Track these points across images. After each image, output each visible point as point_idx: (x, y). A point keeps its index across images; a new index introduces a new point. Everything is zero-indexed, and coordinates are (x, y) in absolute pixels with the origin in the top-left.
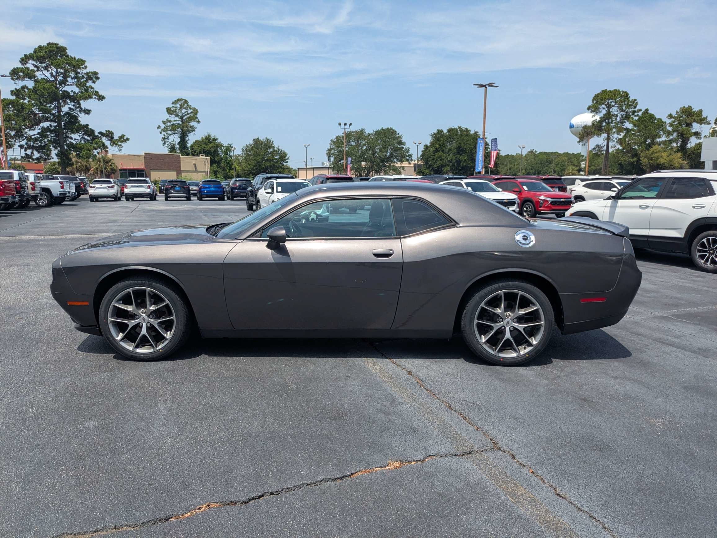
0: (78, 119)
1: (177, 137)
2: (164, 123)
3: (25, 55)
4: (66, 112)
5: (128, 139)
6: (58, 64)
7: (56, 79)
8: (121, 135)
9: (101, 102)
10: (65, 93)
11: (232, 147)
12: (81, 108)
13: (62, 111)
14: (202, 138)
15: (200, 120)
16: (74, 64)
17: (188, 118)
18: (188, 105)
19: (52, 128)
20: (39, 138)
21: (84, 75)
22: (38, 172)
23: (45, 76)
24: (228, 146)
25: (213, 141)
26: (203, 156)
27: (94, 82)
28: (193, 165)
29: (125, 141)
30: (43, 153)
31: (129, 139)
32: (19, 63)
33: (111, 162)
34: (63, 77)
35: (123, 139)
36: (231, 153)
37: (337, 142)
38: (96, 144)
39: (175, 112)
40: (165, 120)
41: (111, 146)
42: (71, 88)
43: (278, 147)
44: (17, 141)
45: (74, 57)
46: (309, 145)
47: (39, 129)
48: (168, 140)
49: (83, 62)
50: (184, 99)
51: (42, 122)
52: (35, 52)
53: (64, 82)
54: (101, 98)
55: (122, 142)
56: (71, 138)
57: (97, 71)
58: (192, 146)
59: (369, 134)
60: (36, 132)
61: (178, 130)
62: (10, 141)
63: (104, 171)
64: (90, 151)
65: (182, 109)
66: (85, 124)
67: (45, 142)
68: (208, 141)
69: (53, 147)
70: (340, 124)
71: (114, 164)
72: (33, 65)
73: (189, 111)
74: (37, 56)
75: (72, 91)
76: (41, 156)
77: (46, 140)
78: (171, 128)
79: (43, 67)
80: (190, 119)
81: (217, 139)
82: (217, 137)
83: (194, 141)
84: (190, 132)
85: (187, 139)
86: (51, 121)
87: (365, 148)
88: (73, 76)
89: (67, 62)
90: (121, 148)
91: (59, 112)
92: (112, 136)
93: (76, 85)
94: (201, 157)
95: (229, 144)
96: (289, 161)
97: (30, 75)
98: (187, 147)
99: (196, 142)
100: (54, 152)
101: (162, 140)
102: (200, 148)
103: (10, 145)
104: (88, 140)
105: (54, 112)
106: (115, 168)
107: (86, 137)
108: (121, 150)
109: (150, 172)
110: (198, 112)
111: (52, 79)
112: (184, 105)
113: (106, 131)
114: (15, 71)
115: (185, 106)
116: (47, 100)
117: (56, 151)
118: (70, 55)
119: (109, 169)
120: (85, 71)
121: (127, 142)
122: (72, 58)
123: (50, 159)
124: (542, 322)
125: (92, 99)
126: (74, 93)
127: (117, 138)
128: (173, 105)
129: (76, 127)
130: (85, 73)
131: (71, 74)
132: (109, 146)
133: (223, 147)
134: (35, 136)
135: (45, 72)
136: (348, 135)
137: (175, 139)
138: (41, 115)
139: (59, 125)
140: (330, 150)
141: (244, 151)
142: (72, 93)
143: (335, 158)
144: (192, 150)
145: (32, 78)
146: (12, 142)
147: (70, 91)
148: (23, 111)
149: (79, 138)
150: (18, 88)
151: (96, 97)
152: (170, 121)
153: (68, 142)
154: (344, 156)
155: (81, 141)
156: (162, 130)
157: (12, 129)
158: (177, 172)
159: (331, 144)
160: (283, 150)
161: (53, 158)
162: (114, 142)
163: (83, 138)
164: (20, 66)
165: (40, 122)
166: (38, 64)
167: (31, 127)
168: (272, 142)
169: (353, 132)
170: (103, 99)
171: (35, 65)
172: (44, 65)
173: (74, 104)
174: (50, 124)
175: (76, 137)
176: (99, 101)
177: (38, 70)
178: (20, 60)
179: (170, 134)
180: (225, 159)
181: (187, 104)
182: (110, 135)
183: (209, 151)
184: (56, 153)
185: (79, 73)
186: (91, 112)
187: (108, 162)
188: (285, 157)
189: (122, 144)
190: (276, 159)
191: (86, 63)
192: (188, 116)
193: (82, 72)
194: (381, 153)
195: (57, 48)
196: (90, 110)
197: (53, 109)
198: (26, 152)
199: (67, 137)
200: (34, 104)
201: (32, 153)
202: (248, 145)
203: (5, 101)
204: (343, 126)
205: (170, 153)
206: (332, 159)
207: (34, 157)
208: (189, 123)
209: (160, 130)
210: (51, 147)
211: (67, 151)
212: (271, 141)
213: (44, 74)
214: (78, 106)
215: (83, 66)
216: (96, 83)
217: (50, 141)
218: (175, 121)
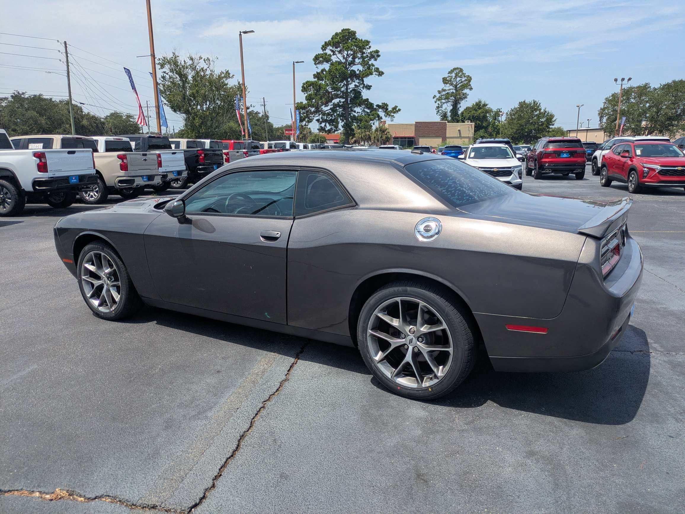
0: (361, 94)
1: (450, 105)
2: (439, 92)
3: (326, 42)
4: (353, 89)
5: (399, 110)
6: (347, 47)
7: (346, 60)
8: (394, 107)
9: (380, 77)
10: (352, 72)
11: (501, 112)
12: (364, 85)
13: (349, 89)
14: (473, 104)
15: (472, 87)
16: (360, 46)
17: (461, 86)
18: (463, 74)
19: (341, 104)
20: (331, 113)
21: (368, 54)
22: (335, 141)
23: (339, 59)
24: (497, 111)
25: (483, 106)
26: (468, 122)
27: (376, 60)
28: (458, 132)
29: (397, 112)
30: (333, 125)
31: (401, 109)
32: (321, 49)
33: (387, 131)
34: (352, 58)
35: (396, 110)
36: (499, 118)
37: (613, 100)
38: (372, 116)
39: (451, 81)
40: (441, 90)
41: (385, 117)
42: (357, 68)
43: (545, 109)
44: (315, 116)
45: (362, 39)
46: (583, 105)
47: (331, 105)
48: (441, 109)
49: (368, 42)
50: (459, 68)
51: (334, 99)
52: (332, 39)
53: (353, 63)
54: (381, 74)
55: (394, 113)
56: (355, 112)
57: (378, 50)
58: (462, 113)
59: (655, 89)
60: (329, 108)
61: (452, 98)
62: (310, 117)
63: (380, 140)
64: (367, 122)
65: (457, 78)
66: (366, 98)
67: (334, 116)
68: (478, 107)
69: (341, 119)
70: (616, 80)
71: (389, 132)
72: (331, 50)
73: (463, 79)
74: (333, 42)
75: (358, 69)
76: (331, 128)
77: (335, 114)
78: (444, 97)
79: (338, 51)
80: (463, 87)
81: (487, 105)
82: (487, 103)
83: (465, 108)
84: (462, 99)
85: (459, 106)
86: (340, 97)
87: (648, 105)
88: (360, 56)
89: (355, 45)
90: (393, 119)
91: (347, 89)
92: (386, 108)
93: (361, 64)
94: (466, 123)
95: (498, 109)
96: (555, 123)
97: (327, 59)
98: (458, 115)
99: (467, 109)
100: (341, 124)
101: (436, 109)
102: (469, 114)
103: (310, 119)
104: (367, 113)
105: (343, 89)
106: (389, 136)
107: (366, 110)
108: (393, 120)
109: (419, 139)
110: (471, 79)
111: (343, 61)
112: (459, 73)
113: (382, 103)
114: (317, 57)
115: (459, 75)
116: (338, 80)
117: (343, 123)
118: (358, 38)
119: (384, 138)
120: (369, 51)
121: (399, 112)
122: (360, 40)
123: (338, 130)
124: (451, 349)
125: (372, 76)
126: (360, 71)
127: (391, 109)
128: (449, 75)
129: (358, 102)
130: (368, 53)
131: (358, 55)
132: (384, 117)
133: (492, 112)
134: (328, 111)
135: (339, 56)
136: (627, 93)
137: (448, 107)
138: (333, 93)
139: (347, 100)
140: (603, 110)
141: (508, 115)
142: (358, 71)
143: (608, 118)
144: (462, 116)
145: (328, 62)
146: (312, 117)
147: (356, 70)
148: (320, 90)
149: (360, 111)
150: (318, 72)
151: (377, 73)
152: (444, 90)
153: (352, 115)
154: (618, 115)
155: (362, 114)
156: (437, 99)
157: (312, 106)
158: (442, 139)
159: (605, 103)
160: (550, 112)
161: (340, 130)
162: (388, 113)
163: (364, 111)
164: (321, 52)
165: (333, 99)
166: (334, 49)
167: (326, 104)
168: (539, 104)
169: (634, 88)
170: (382, 74)
171: (332, 50)
172: (339, 49)
173: (358, 81)
174: (340, 100)
175: (358, 110)
176: (379, 76)
177: (333, 55)
178: (321, 47)
179: (444, 103)
180: (493, 124)
181: (462, 72)
182: (385, 107)
183: (478, 116)
184: (342, 125)
185: (364, 53)
186: (371, 87)
187: (384, 132)
188: (551, 119)
189: (395, 115)
190: (542, 122)
191: (370, 43)
192: (461, 84)
193: (367, 51)
194: (667, 111)
195: (349, 33)
196: (371, 86)
197: (342, 87)
198: (321, 125)
199: (352, 111)
200: (329, 84)
201: (325, 125)
202: (513, 109)
203: (308, 83)
204: (619, 81)
205: (442, 120)
206: (605, 120)
207: (327, 129)
208: (462, 90)
209: (435, 99)
210: (339, 120)
211: (350, 123)
212: (537, 103)
213: (338, 57)
214: (362, 82)
215: (368, 47)
216: (377, 60)
217: (339, 114)
218: (450, 90)
